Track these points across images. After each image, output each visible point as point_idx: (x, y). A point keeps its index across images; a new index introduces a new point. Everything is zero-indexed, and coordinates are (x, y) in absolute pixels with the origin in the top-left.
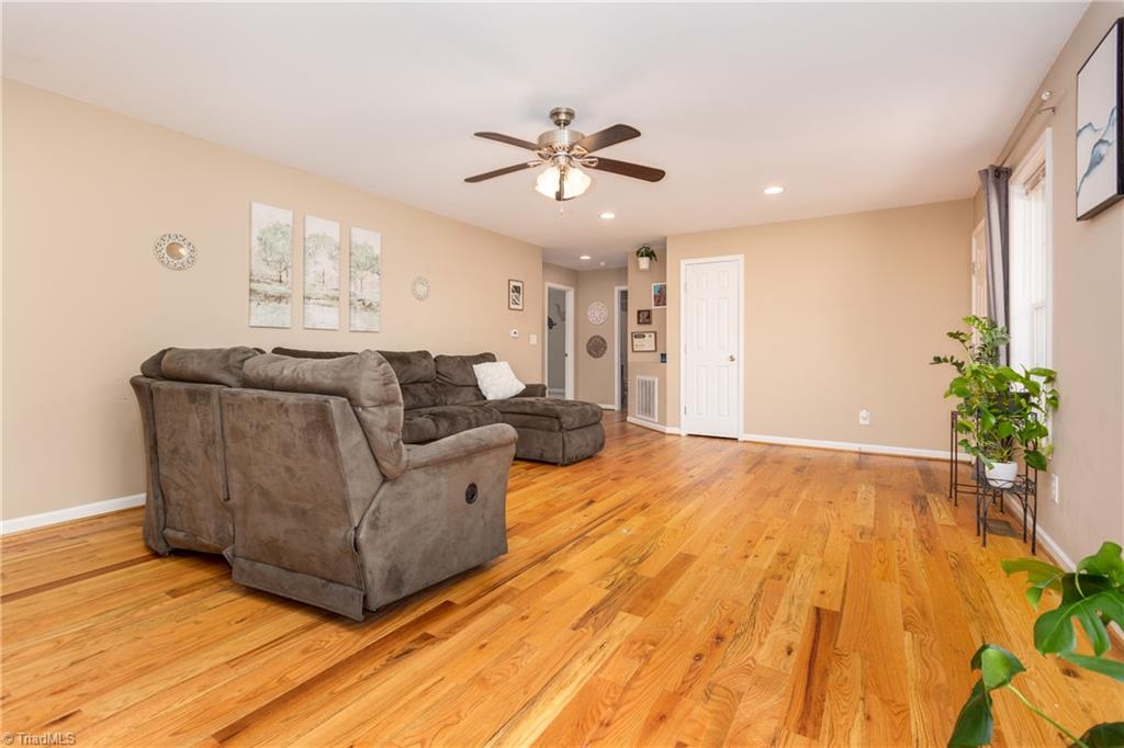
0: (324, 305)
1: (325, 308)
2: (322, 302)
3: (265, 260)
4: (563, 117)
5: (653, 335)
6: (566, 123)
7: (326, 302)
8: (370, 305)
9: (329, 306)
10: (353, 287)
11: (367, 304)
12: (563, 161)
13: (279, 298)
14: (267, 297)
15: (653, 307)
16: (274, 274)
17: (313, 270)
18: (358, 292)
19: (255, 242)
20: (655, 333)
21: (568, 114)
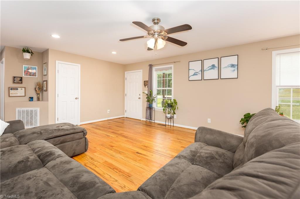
4: (156, 21)
5: (23, 89)
6: (157, 23)
12: (156, 36)
15: (23, 76)
20: (25, 88)
21: (157, 20)
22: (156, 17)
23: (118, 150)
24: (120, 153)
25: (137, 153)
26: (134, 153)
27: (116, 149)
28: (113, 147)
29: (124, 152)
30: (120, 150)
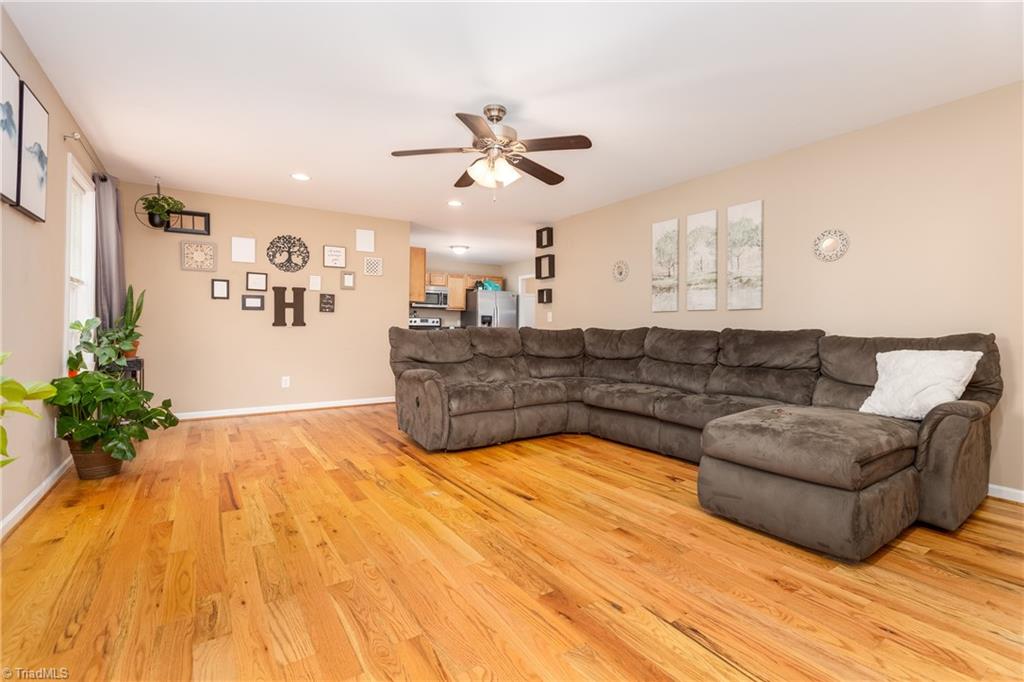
0: (701, 289)
1: (704, 291)
2: (700, 286)
3: (660, 263)
4: (496, 114)
7: (703, 286)
8: (749, 280)
9: (707, 289)
10: (729, 266)
11: (745, 279)
12: (496, 152)
13: (669, 289)
14: (662, 289)
16: (665, 271)
17: (693, 260)
18: (734, 270)
19: (654, 251)
21: (499, 110)
22: (495, 103)
23: (592, 516)
24: (587, 506)
25: (530, 499)
26: (539, 500)
27: (602, 521)
28: (616, 527)
29: (573, 507)
30: (585, 512)
